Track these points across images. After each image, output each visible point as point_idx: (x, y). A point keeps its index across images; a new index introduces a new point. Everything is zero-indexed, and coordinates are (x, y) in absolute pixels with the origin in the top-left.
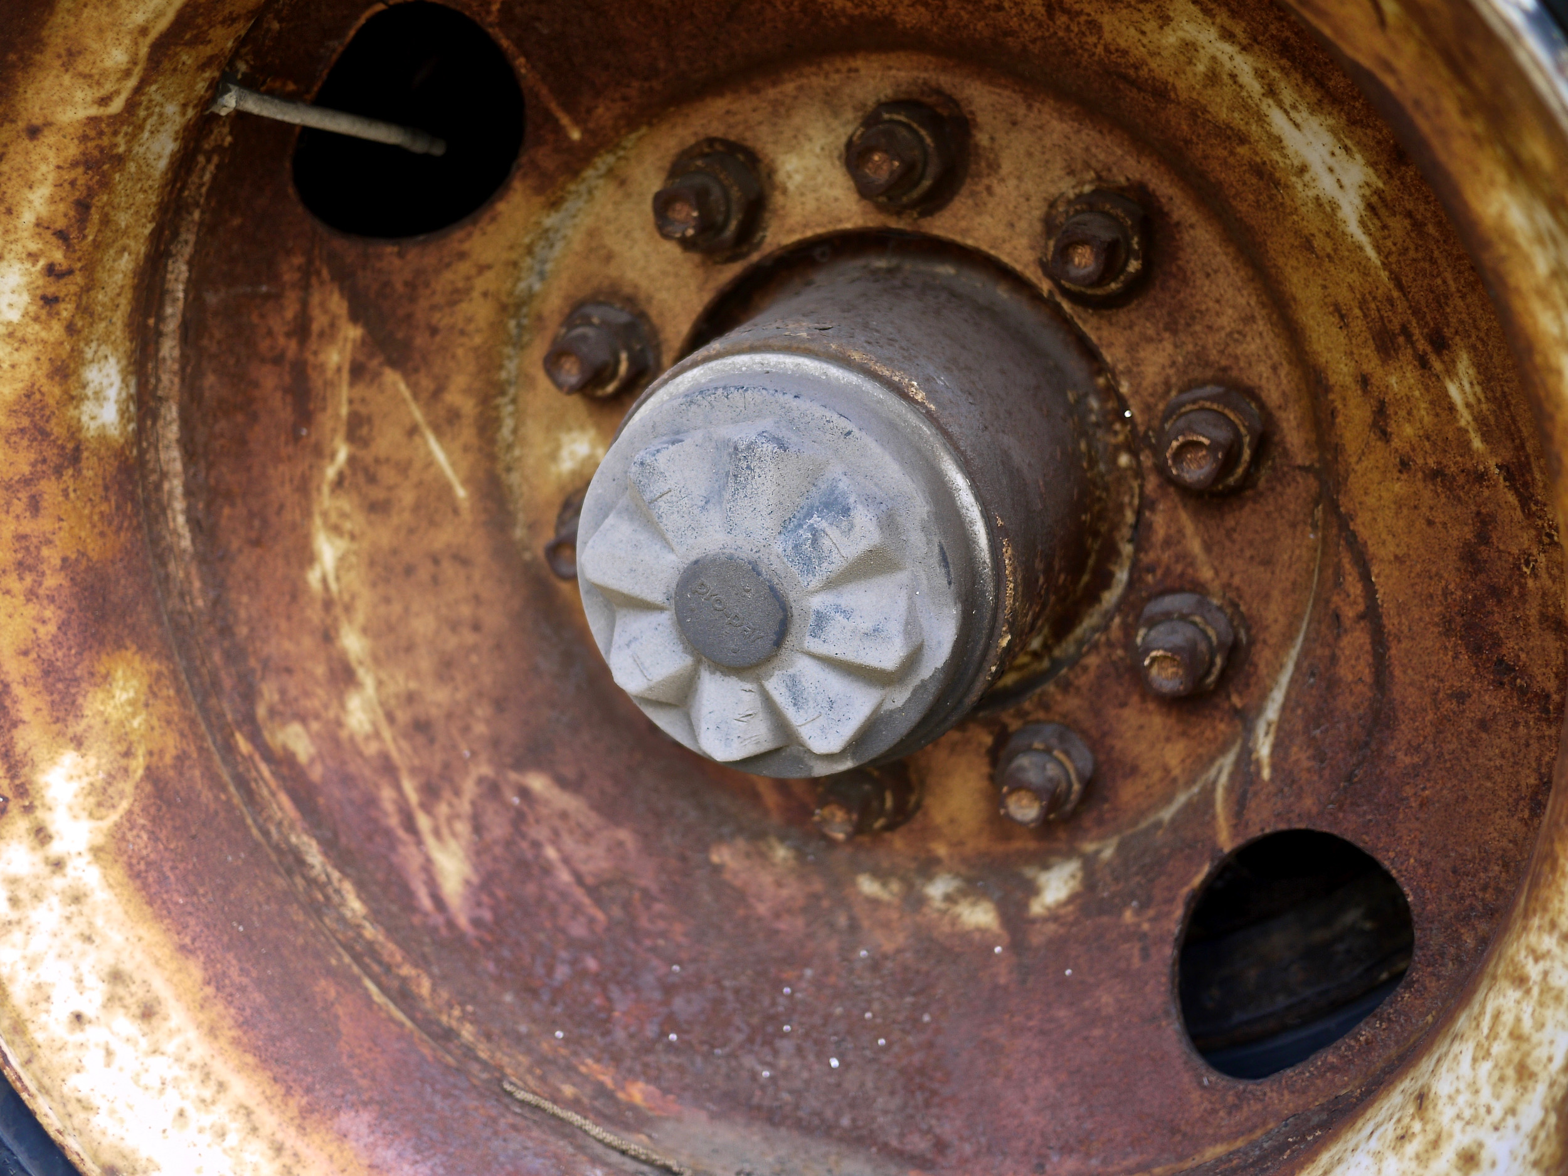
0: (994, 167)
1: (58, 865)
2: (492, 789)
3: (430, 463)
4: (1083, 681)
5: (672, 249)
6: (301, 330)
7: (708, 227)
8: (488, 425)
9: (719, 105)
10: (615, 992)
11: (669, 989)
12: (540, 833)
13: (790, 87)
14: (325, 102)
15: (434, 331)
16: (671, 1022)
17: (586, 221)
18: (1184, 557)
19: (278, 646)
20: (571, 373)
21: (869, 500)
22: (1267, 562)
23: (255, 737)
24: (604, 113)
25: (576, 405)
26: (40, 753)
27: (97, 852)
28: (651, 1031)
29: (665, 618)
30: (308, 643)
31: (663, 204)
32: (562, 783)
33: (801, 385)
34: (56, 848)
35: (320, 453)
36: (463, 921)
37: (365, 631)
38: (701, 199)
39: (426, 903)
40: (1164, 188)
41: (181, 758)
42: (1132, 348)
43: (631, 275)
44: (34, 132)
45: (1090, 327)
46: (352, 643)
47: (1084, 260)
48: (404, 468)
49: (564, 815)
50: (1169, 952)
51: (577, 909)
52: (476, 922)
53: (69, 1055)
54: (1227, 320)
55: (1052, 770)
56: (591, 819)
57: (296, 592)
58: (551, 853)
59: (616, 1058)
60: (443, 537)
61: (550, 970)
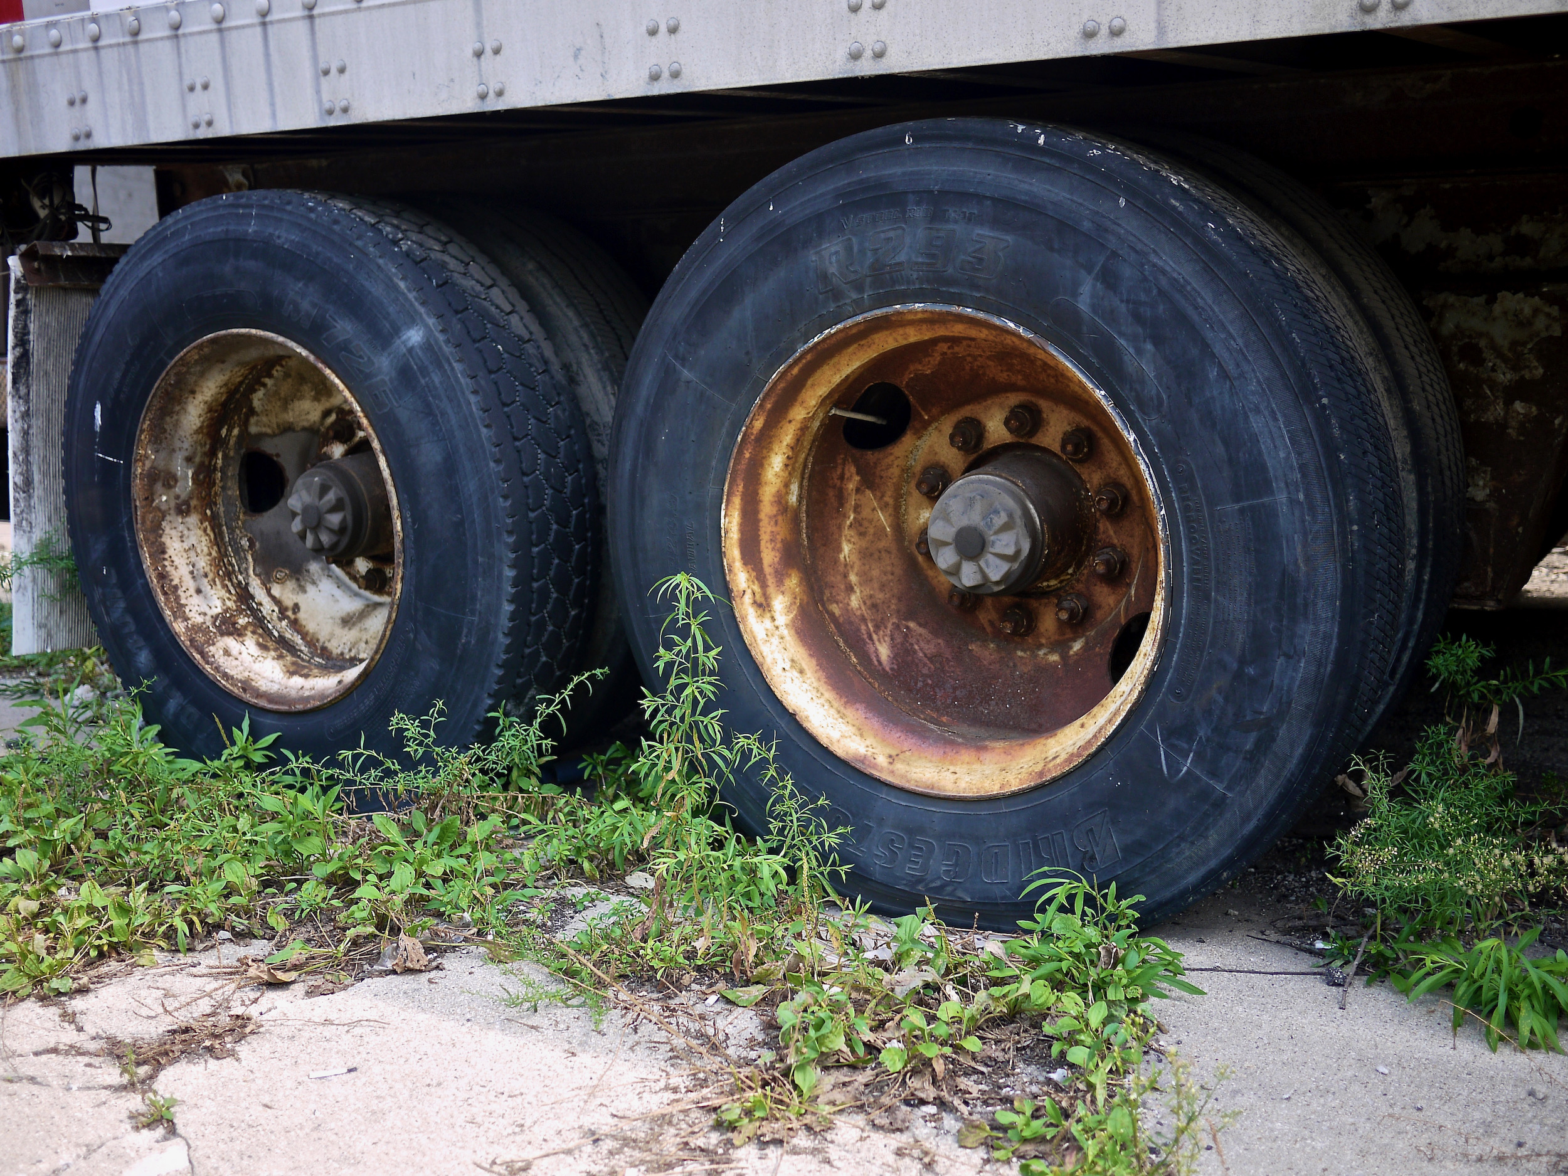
0: (1048, 423)
1: (777, 628)
2: (897, 627)
3: (879, 520)
4: (1083, 578)
5: (955, 450)
6: (842, 477)
7: (965, 442)
8: (897, 508)
9: (969, 408)
10: (937, 690)
11: (955, 689)
12: (913, 641)
13: (989, 402)
14: (854, 410)
15: (881, 477)
16: (955, 698)
17: (928, 443)
18: (1109, 536)
19: (831, 579)
20: (924, 487)
21: (1005, 510)
22: (1132, 536)
23: (823, 605)
24: (935, 411)
25: (924, 500)
26: (773, 596)
27: (787, 625)
28: (949, 701)
29: (952, 547)
30: (839, 578)
31: (952, 437)
32: (920, 625)
33: (988, 482)
34: (776, 623)
35: (845, 516)
36: (887, 669)
37: (857, 574)
38: (963, 435)
39: (876, 663)
40: (1094, 428)
41: (808, 603)
42: (1089, 474)
43: (943, 459)
44: (790, 422)
45: (1077, 468)
46: (853, 578)
47: (1069, 448)
48: (871, 521)
49: (921, 635)
50: (1108, 657)
51: (925, 665)
52: (892, 669)
53: (782, 679)
54: (1115, 464)
55: (1072, 604)
56: (930, 636)
57: (836, 561)
58: (916, 647)
59: (938, 711)
60: (882, 544)
61: (916, 684)
